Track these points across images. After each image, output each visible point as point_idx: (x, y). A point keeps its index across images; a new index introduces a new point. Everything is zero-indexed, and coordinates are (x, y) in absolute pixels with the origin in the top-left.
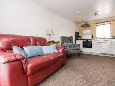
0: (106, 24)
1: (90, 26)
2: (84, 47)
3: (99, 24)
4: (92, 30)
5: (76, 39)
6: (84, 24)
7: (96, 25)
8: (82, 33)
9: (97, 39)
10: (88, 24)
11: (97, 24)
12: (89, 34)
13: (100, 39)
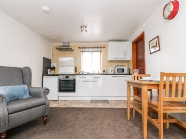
0: (96, 51)
1: (73, 51)
2: (60, 90)
3: (87, 50)
4: (76, 58)
5: (45, 74)
6: (61, 44)
7: (82, 50)
8: (57, 61)
9: (83, 74)
10: (68, 46)
11: (83, 48)
12: (71, 66)
13: (88, 74)
